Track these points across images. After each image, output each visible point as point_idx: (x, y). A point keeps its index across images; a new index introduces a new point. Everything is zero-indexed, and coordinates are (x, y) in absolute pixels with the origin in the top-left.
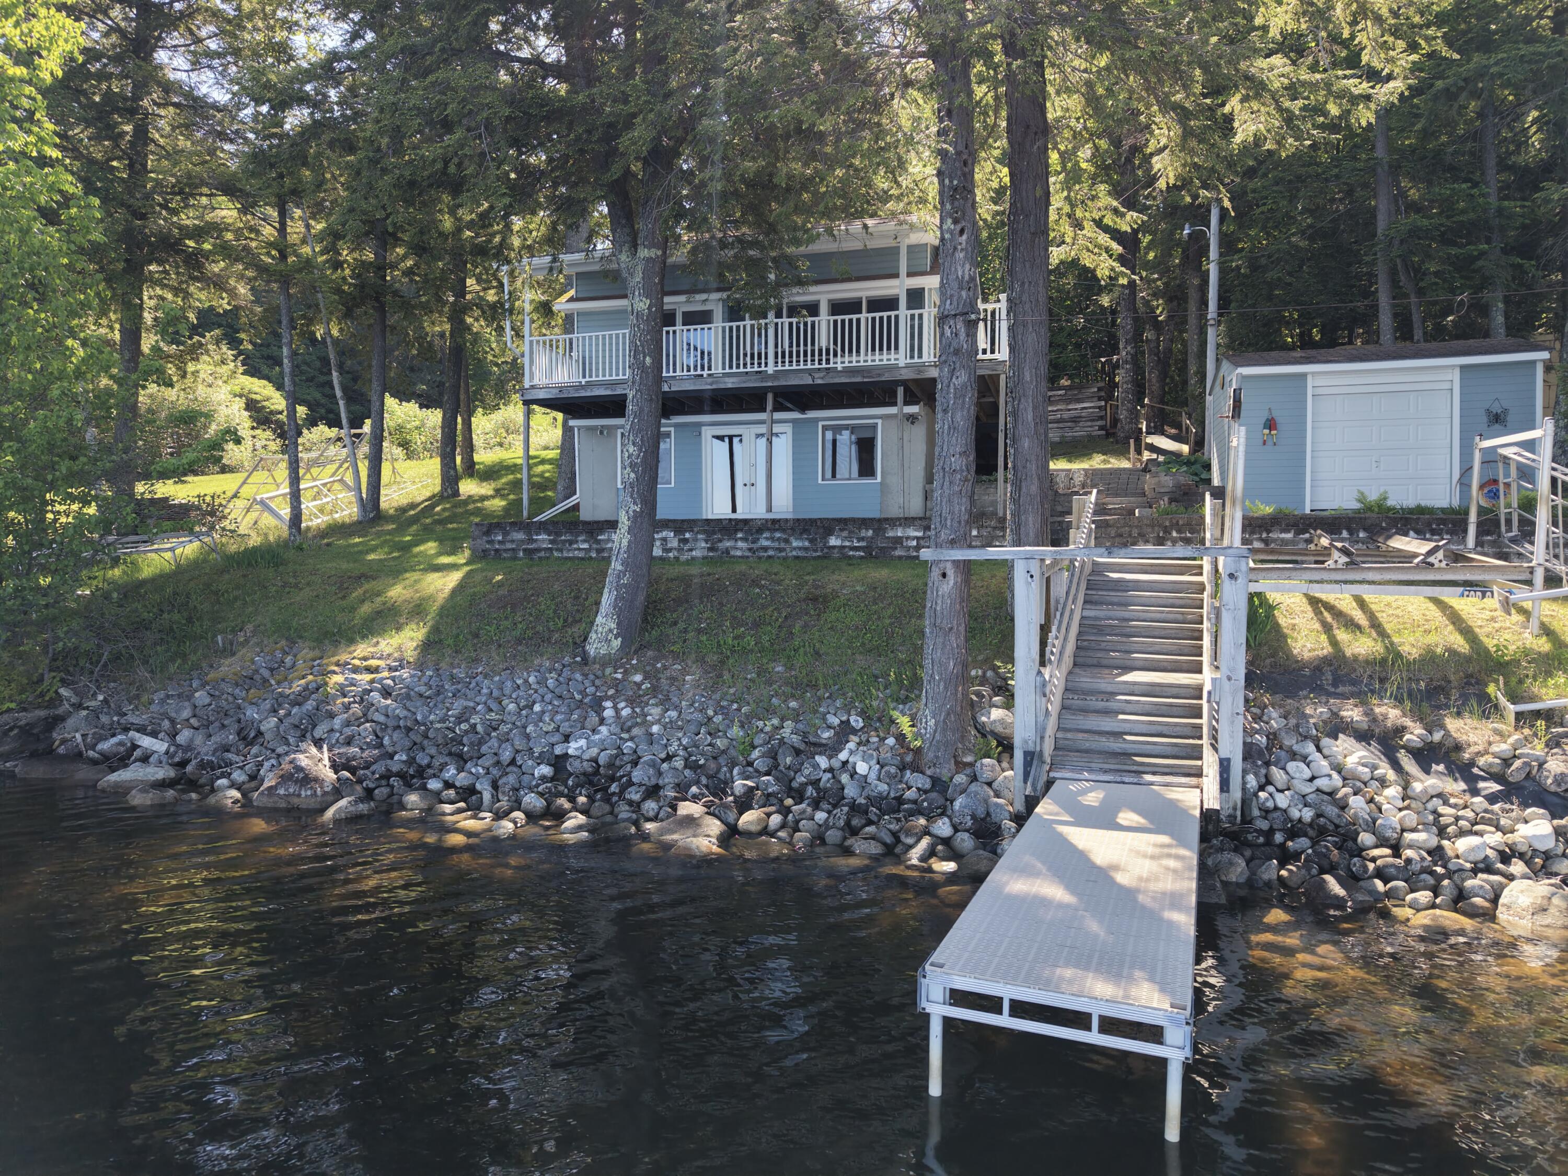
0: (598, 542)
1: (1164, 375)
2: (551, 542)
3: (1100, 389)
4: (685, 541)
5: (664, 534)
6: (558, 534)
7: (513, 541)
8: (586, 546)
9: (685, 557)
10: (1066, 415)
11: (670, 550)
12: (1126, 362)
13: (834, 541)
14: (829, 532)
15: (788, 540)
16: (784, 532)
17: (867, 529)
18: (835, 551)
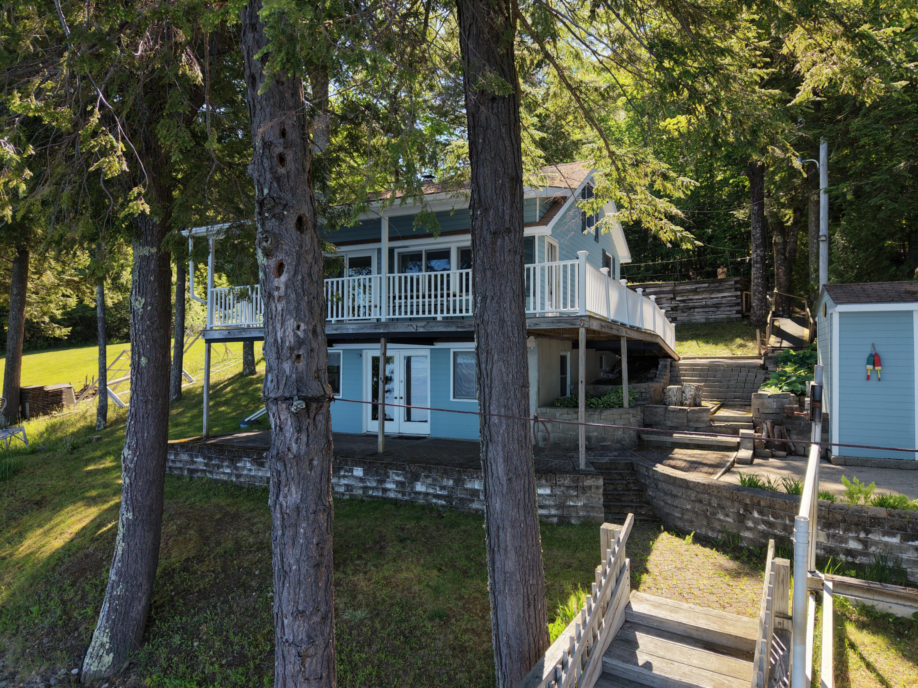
1: (789, 272)
2: (206, 465)
3: (736, 282)
7: (181, 461)
8: (228, 471)
10: (710, 302)
12: (757, 262)
13: (420, 487)
14: (416, 478)
15: (382, 482)
16: (377, 473)
17: (448, 479)
18: (421, 497)
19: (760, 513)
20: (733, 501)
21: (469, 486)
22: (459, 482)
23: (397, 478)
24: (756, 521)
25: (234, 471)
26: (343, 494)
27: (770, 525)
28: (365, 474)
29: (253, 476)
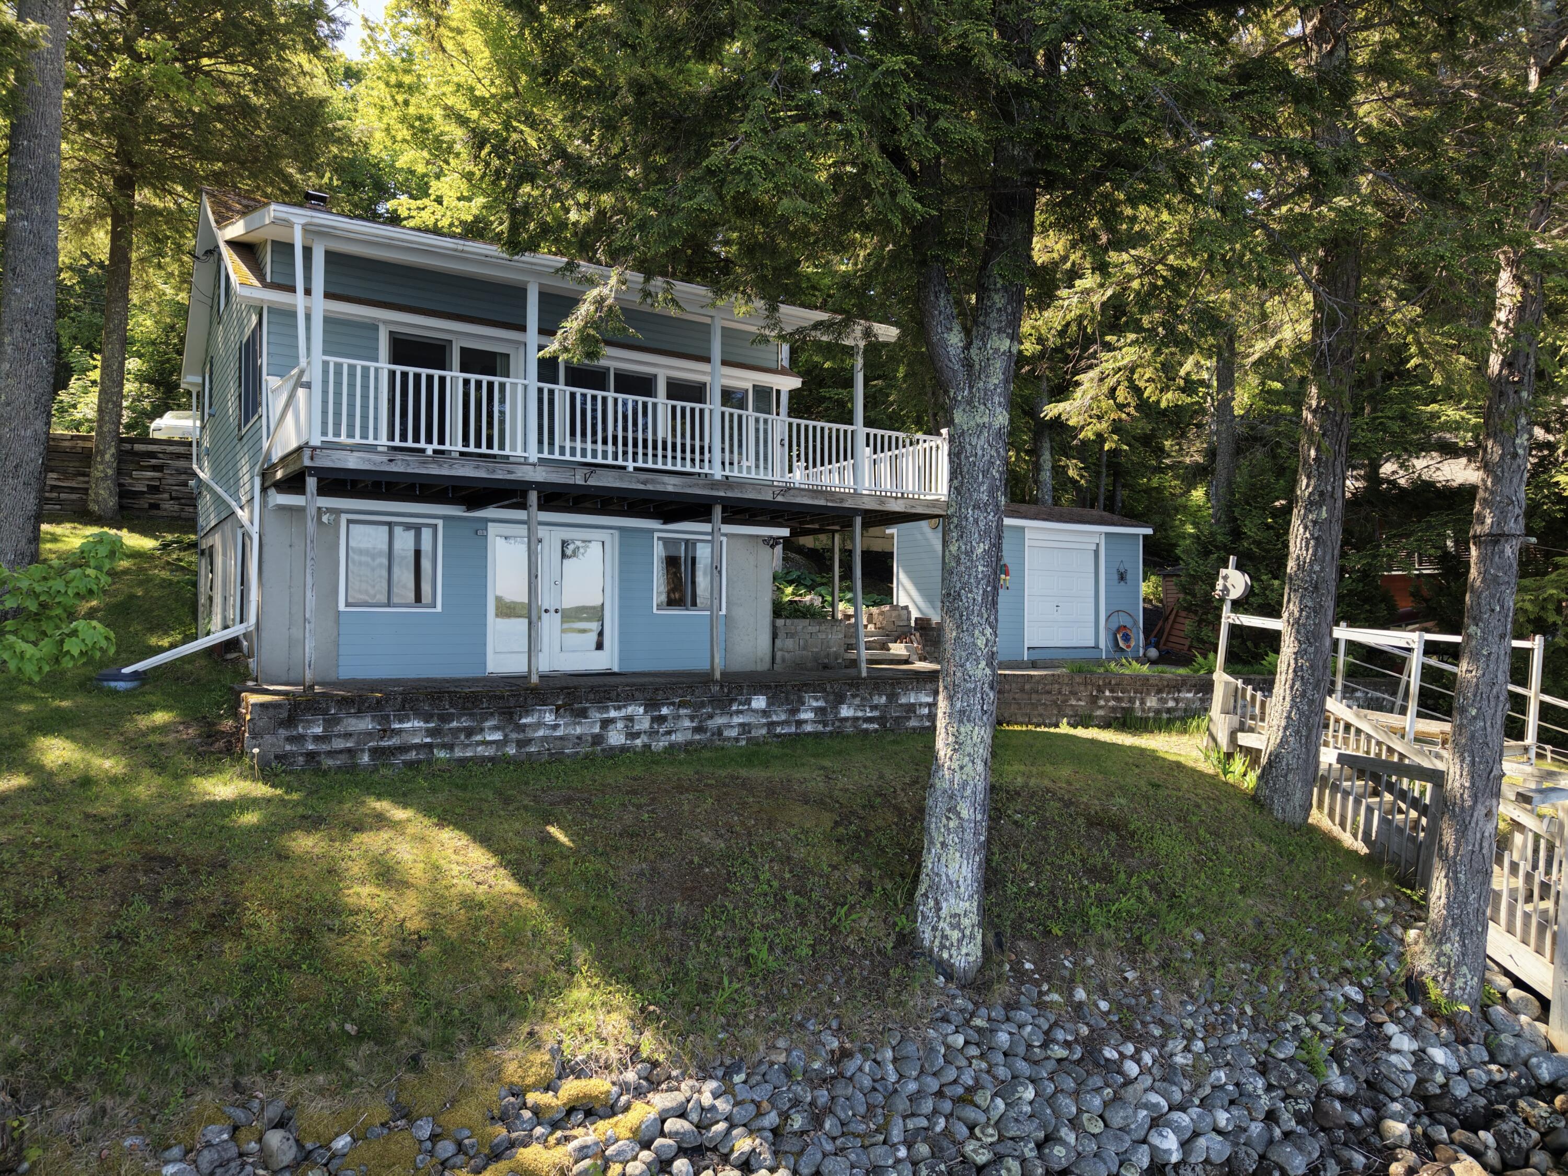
0: (522, 728)
2: (430, 733)
4: (662, 719)
5: (630, 710)
6: (445, 718)
7: (348, 735)
8: (497, 736)
9: (660, 744)
11: (637, 735)
13: (846, 711)
14: (840, 699)
15: (794, 711)
16: (788, 701)
17: (880, 695)
18: (848, 724)
19: (1112, 691)
20: (1086, 684)
21: (903, 700)
22: (892, 697)
23: (815, 704)
24: (1107, 700)
25: (514, 736)
26: (737, 739)
27: (1118, 699)
28: (769, 704)
29: (561, 738)
